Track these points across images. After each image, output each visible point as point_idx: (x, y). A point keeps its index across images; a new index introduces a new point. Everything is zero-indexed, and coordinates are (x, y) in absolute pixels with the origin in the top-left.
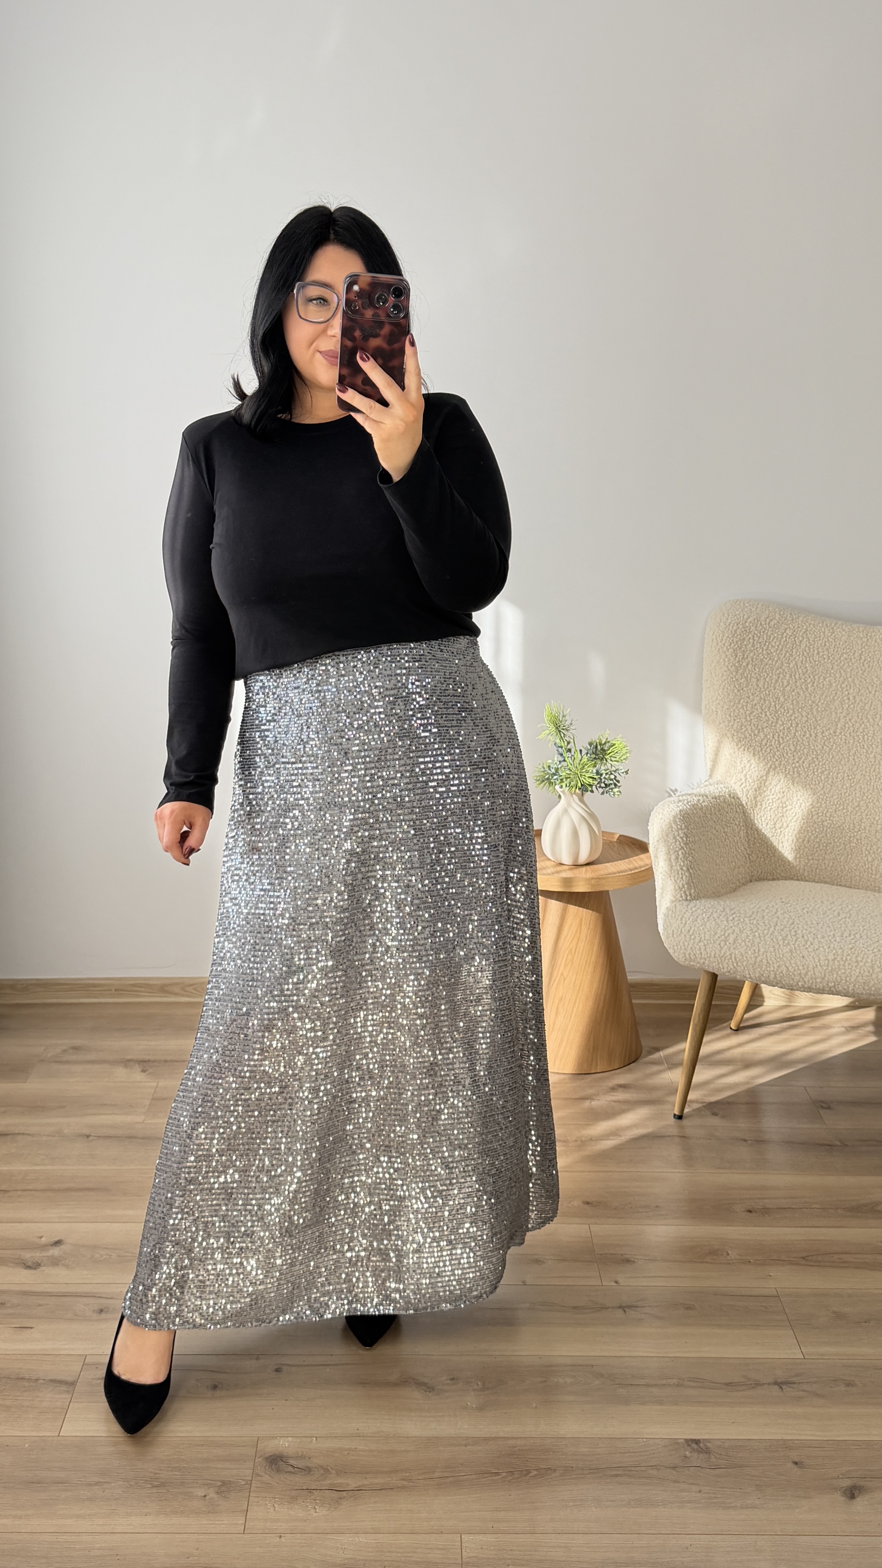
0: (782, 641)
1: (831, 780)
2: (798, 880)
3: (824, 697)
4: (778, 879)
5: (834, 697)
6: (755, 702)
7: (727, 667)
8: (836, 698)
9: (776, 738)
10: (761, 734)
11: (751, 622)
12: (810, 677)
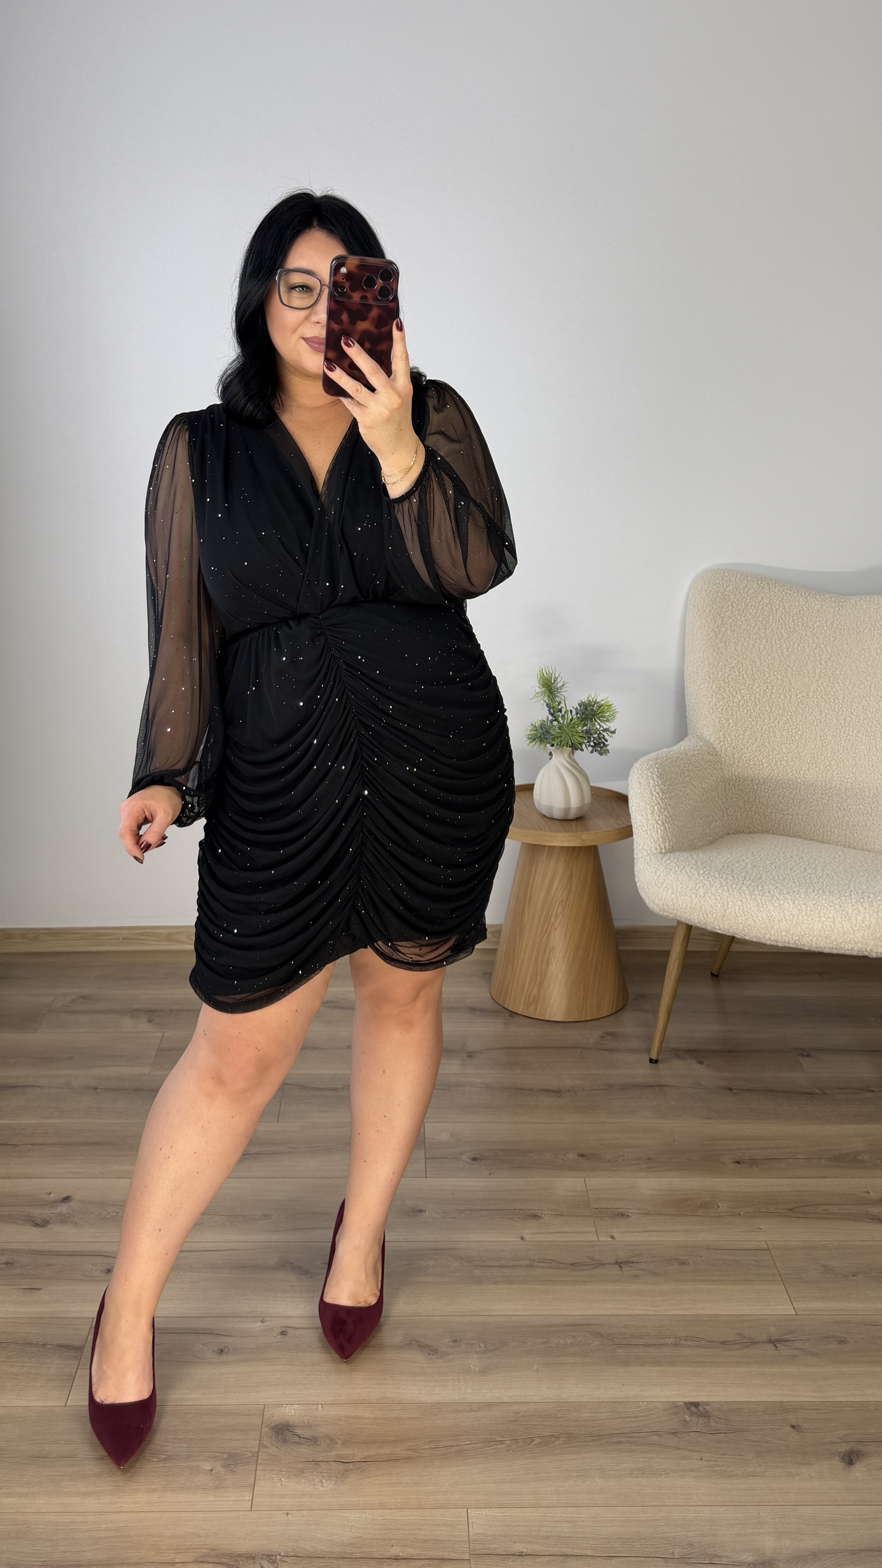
0: (760, 608)
1: (804, 740)
2: (773, 834)
3: (798, 661)
4: (755, 833)
5: (807, 662)
6: (733, 665)
7: (707, 631)
8: (809, 663)
9: (753, 698)
10: (739, 695)
11: (730, 591)
12: (785, 642)
